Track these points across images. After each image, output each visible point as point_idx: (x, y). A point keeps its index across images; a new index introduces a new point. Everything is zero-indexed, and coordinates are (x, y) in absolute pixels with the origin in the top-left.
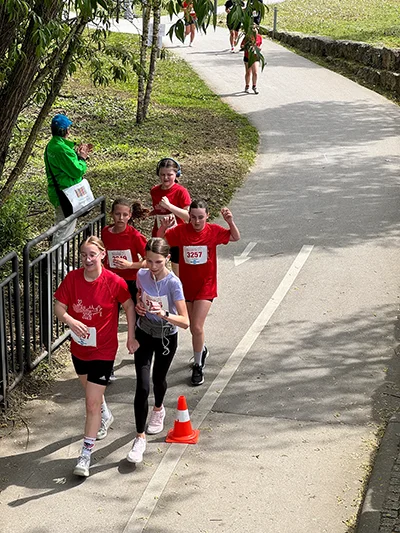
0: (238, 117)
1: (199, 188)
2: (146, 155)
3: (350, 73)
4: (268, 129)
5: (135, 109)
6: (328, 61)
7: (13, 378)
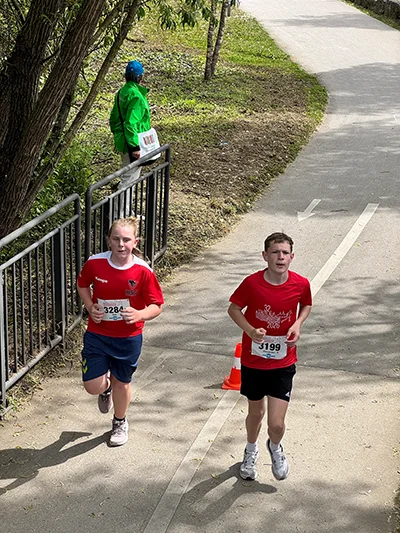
0: (308, 76)
1: (266, 145)
2: (213, 111)
4: (338, 89)
5: (204, 66)
7: (72, 320)
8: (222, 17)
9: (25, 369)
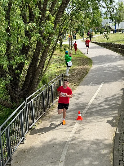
0: (88, 58)
1: (81, 72)
3: (110, 49)
6: (106, 47)
7: (47, 109)
8: (71, 48)
9: (38, 119)
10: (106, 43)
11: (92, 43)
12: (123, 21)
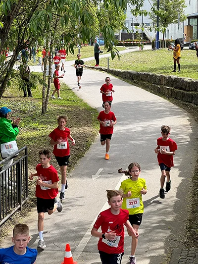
2: (47, 128)
3: (145, 87)
5: (41, 107)
6: (135, 82)
10: (134, 72)
11: (101, 72)
12: (176, 22)
